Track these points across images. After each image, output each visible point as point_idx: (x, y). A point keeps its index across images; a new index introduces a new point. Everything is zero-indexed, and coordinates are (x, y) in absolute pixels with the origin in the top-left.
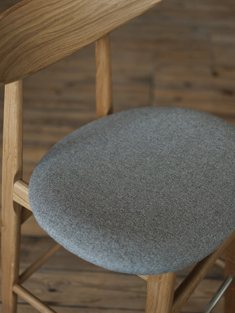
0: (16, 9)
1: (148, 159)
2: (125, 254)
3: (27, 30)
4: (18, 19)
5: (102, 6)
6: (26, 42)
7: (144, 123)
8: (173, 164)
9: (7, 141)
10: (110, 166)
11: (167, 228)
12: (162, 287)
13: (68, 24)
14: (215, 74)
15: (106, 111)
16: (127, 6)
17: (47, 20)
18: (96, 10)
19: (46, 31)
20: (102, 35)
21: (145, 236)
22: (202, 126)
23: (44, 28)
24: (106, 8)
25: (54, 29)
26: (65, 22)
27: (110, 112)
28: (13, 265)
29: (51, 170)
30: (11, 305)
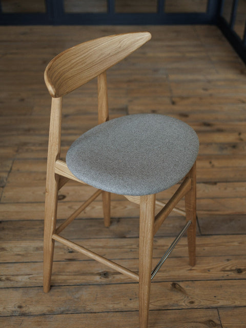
0: (58, 58)
1: (134, 142)
2: (128, 185)
3: (64, 69)
4: (60, 63)
5: (102, 54)
6: (63, 76)
7: (130, 124)
8: (149, 144)
9: (52, 134)
10: (112, 147)
11: (149, 173)
12: (148, 205)
13: (84, 65)
14: (173, 103)
15: (105, 119)
16: (116, 54)
17: (73, 63)
18: (99, 57)
19: (73, 70)
20: (103, 71)
21: (137, 176)
22: (165, 122)
23: (72, 68)
24: (104, 55)
25: (77, 69)
26: (82, 64)
27: (107, 120)
28: (53, 219)
29: (78, 151)
30: (50, 249)
